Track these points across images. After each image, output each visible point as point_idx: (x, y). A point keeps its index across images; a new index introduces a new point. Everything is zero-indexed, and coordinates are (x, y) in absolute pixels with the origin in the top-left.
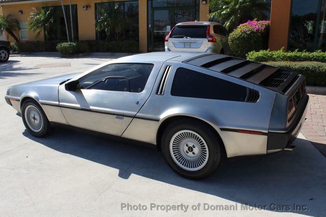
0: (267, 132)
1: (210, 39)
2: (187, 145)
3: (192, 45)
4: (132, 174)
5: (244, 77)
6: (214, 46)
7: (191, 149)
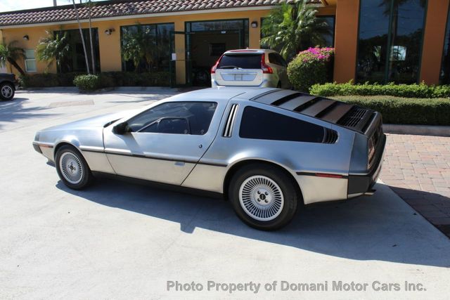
0: (347, 175)
1: (265, 70)
2: (259, 193)
3: (244, 77)
4: (197, 228)
5: (319, 116)
6: (271, 78)
7: (263, 197)
